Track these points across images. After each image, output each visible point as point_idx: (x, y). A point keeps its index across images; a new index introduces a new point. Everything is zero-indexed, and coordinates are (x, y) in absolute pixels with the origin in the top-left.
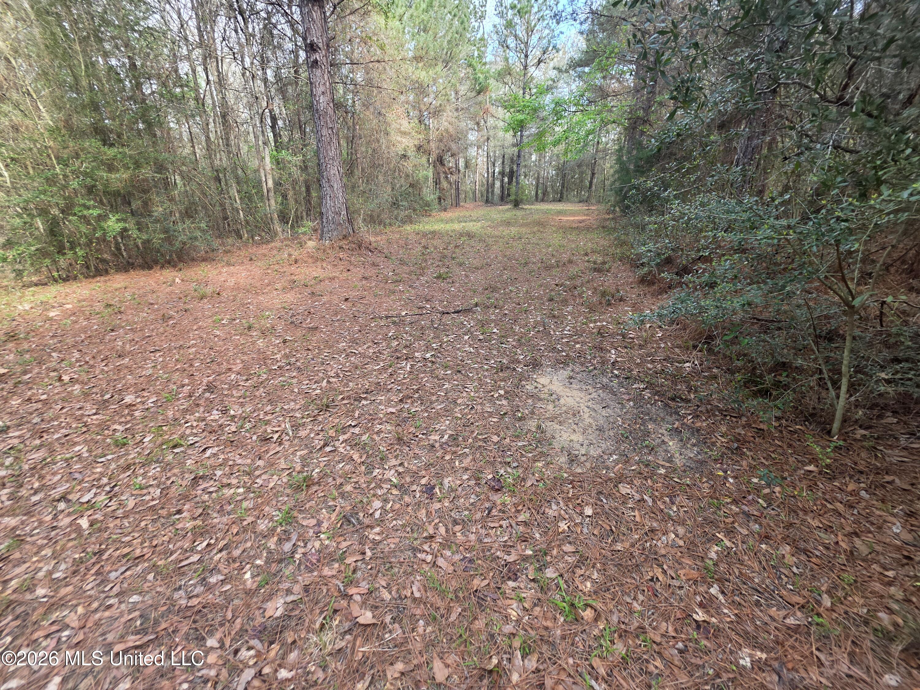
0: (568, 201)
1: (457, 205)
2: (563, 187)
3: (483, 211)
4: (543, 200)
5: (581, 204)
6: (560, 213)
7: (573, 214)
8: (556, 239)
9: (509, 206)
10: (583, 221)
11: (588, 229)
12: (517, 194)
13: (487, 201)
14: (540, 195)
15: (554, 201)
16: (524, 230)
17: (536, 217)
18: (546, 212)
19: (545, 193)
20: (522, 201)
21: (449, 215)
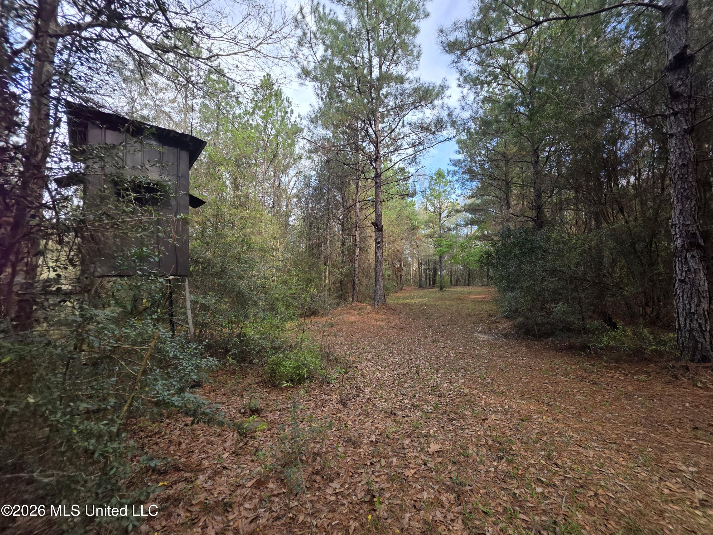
0: (474, 285)
1: (401, 289)
2: (469, 277)
3: (420, 292)
4: (456, 285)
5: (483, 287)
6: (470, 293)
7: (478, 293)
8: (472, 306)
9: (437, 289)
10: (485, 298)
11: (488, 302)
12: (441, 282)
13: (420, 286)
14: (454, 281)
15: (464, 285)
16: (452, 302)
17: (456, 296)
18: (461, 293)
19: (457, 280)
20: (445, 286)
21: (400, 295)
